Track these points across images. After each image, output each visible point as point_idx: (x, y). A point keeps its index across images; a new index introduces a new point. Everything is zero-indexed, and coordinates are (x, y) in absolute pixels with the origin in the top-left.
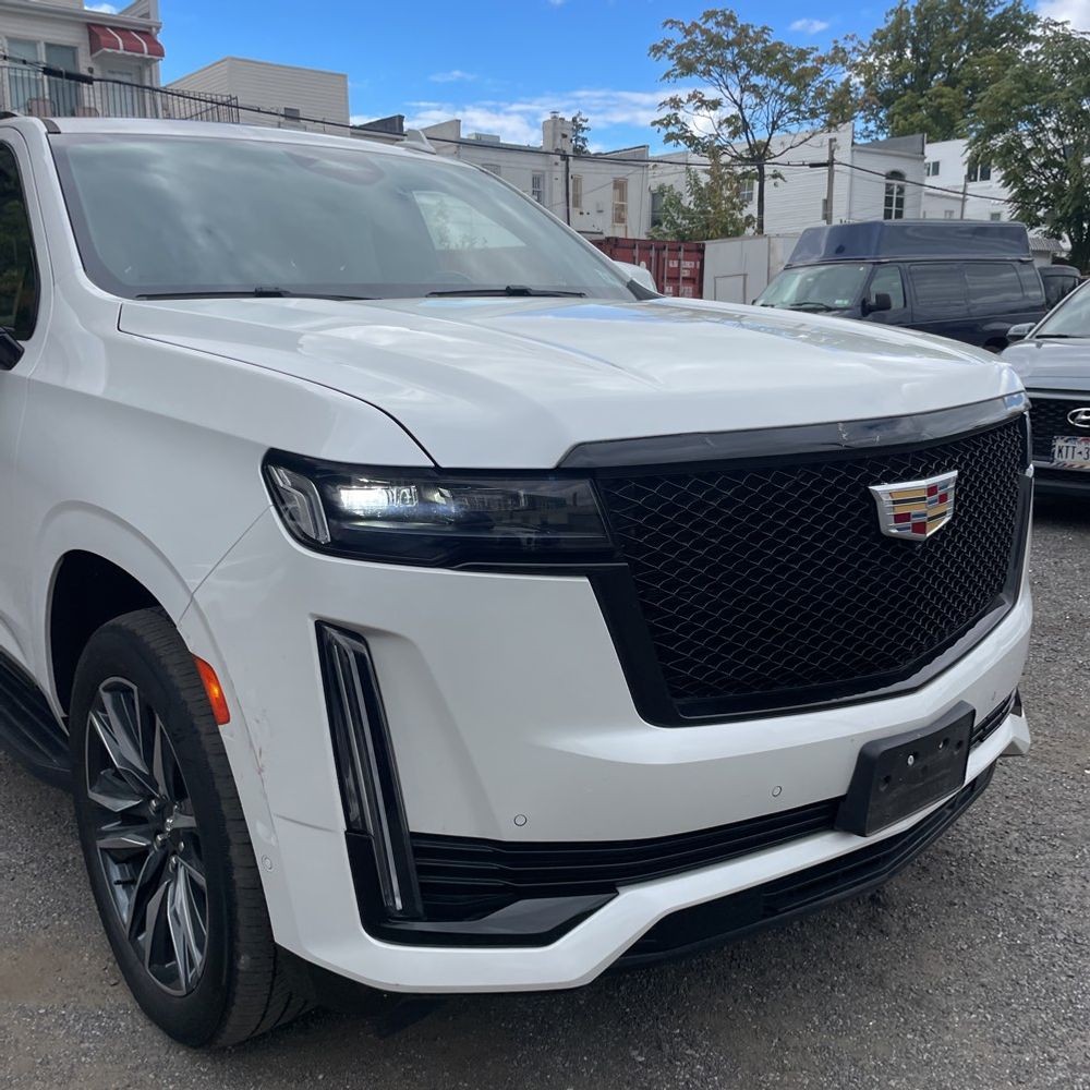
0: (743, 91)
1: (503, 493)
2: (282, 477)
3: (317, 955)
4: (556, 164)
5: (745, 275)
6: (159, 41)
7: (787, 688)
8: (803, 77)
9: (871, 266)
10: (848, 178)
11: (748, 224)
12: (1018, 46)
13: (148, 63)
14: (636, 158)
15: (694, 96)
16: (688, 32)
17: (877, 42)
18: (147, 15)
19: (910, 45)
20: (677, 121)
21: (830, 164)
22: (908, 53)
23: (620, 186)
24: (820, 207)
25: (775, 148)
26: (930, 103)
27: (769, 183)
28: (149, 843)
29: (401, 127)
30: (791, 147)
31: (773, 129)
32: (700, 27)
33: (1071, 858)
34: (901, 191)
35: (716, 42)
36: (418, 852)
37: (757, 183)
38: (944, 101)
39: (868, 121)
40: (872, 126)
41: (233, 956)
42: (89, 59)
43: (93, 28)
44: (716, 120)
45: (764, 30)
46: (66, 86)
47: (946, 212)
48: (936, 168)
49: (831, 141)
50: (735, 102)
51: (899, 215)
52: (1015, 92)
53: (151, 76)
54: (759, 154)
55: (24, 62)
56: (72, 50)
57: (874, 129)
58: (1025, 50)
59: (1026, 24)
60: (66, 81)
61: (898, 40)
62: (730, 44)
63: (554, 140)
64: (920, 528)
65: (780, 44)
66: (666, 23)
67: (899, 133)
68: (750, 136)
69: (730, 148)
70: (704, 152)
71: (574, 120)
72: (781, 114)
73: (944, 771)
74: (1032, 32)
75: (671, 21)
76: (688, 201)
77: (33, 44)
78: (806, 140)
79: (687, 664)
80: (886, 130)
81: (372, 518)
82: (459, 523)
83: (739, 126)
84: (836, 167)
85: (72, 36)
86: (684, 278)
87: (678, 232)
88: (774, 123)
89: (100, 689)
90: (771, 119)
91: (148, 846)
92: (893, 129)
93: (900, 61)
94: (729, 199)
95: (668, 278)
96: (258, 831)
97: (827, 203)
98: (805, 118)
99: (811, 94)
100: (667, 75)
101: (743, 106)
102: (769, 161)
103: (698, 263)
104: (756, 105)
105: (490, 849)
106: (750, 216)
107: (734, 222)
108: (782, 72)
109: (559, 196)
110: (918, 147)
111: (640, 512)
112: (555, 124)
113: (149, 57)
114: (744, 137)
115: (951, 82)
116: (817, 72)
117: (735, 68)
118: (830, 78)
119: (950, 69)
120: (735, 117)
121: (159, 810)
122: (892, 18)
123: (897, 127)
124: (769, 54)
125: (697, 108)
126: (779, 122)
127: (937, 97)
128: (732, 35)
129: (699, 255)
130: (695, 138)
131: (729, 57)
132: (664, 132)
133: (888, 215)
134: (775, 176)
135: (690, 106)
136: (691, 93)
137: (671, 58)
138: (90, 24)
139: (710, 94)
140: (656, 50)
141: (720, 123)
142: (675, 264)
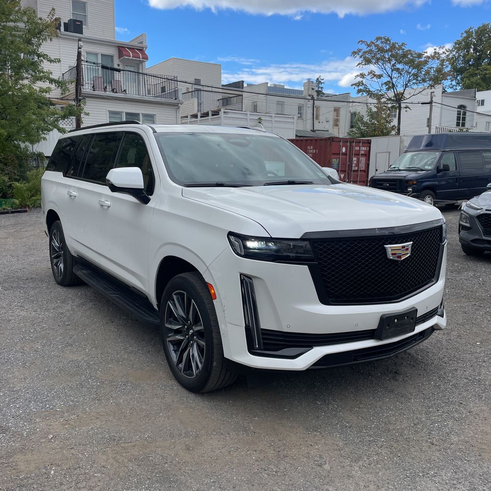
0: (392, 71)
1: (287, 244)
2: (232, 238)
3: (236, 359)
4: (309, 101)
5: (390, 152)
6: (146, 53)
7: (361, 299)
8: (419, 65)
9: (441, 152)
10: (440, 109)
11: (393, 129)
13: (141, 62)
14: (344, 98)
15: (371, 73)
16: (369, 46)
17: (457, 46)
18: (142, 43)
19: (473, 47)
20: (363, 84)
21: (431, 103)
22: (472, 51)
23: (337, 110)
24: (426, 121)
25: (406, 95)
26: (481, 73)
27: (403, 111)
28: (184, 338)
29: (242, 85)
30: (414, 95)
31: (406, 87)
32: (374, 43)
33: (462, 365)
34: (464, 114)
35: (381, 50)
36: (263, 334)
37: (398, 111)
38: (487, 72)
39: (452, 81)
40: (454, 83)
41: (212, 362)
42: (118, 60)
43: (120, 48)
44: (380, 83)
45: (403, 44)
46: (110, 72)
47: (487, 122)
48: (482, 103)
49: (432, 93)
50: (389, 75)
51: (463, 125)
53: (142, 67)
54: (399, 98)
55: (94, 63)
56: (112, 57)
57: (455, 84)
60: (110, 71)
61: (467, 44)
62: (387, 51)
63: (308, 91)
64: (400, 257)
65: (410, 51)
66: (359, 42)
67: (467, 87)
68: (395, 90)
69: (386, 95)
70: (374, 97)
71: (318, 79)
72: (409, 81)
73: (408, 326)
75: (362, 41)
76: (366, 119)
77: (96, 54)
78: (420, 92)
79: (333, 289)
80: (461, 85)
81: (255, 249)
82: (276, 251)
83: (391, 85)
84: (433, 104)
85: (112, 51)
86: (361, 154)
87: (361, 133)
88: (406, 85)
89: (173, 294)
90: (405, 83)
92: (463, 85)
93: (468, 54)
94: (385, 119)
95: (355, 154)
96: (222, 327)
97: (429, 120)
98: (420, 83)
99: (423, 73)
100: (359, 64)
101: (393, 77)
102: (403, 101)
103: (368, 148)
104: (398, 77)
105: (280, 334)
106: (394, 126)
107: (386, 129)
108: (411, 63)
109: (310, 116)
110: (473, 94)
111: (321, 250)
112: (309, 84)
113: (142, 60)
114: (392, 90)
116: (426, 62)
117: (390, 61)
118: (432, 66)
120: (389, 82)
121: (187, 329)
122: (465, 35)
123: (466, 83)
124: (405, 55)
125: (371, 78)
126: (409, 85)
127: (484, 70)
128: (388, 47)
129: (368, 145)
130: (370, 91)
131: (387, 56)
132: (357, 88)
133: (458, 124)
134: (406, 108)
135: (369, 77)
136: (370, 71)
137: (361, 57)
138: (118, 46)
139: (378, 72)
140: (354, 53)
141: (382, 85)
142: (358, 148)
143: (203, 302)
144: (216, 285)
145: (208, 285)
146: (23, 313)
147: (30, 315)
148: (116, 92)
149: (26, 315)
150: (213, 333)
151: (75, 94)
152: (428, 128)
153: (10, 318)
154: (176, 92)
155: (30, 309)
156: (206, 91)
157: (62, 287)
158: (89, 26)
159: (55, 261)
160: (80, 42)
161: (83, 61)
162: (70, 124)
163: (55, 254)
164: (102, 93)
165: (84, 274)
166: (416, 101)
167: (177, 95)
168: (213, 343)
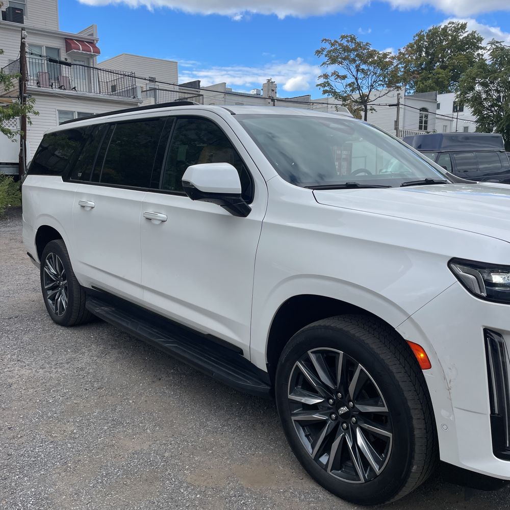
0: (357, 71)
3: (468, 465)
4: (269, 103)
6: (98, 46)
8: (385, 65)
9: (437, 153)
10: (404, 110)
12: (474, 51)
13: (92, 56)
15: (334, 73)
16: (333, 45)
18: (92, 35)
19: (425, 50)
20: (329, 84)
21: (397, 105)
22: (424, 54)
24: (393, 123)
25: (372, 97)
26: (434, 77)
27: (369, 113)
28: (327, 418)
29: (199, 86)
30: (379, 97)
31: (371, 89)
32: (338, 42)
34: (426, 116)
35: (346, 49)
37: (364, 112)
38: (440, 76)
41: (410, 466)
42: (65, 54)
43: (68, 41)
44: (345, 84)
45: (367, 44)
47: (444, 126)
48: (439, 106)
49: (398, 94)
50: (354, 76)
51: (426, 128)
52: (479, 73)
53: (93, 62)
54: (364, 100)
55: (41, 56)
56: (58, 50)
58: (477, 53)
59: (478, 41)
61: (419, 47)
62: (353, 50)
63: (268, 92)
65: (375, 51)
66: (323, 40)
67: (421, 91)
68: (361, 91)
69: (351, 97)
70: (340, 99)
72: (374, 82)
74: (480, 45)
75: (326, 40)
77: (40, 47)
78: (386, 94)
80: (414, 88)
83: (355, 87)
84: (400, 106)
85: (59, 44)
88: (372, 85)
89: (309, 352)
90: (370, 84)
91: (327, 419)
92: (417, 88)
93: (420, 57)
97: (397, 122)
98: (385, 84)
99: (388, 73)
100: (324, 64)
101: (358, 78)
102: (368, 103)
104: (363, 77)
108: (376, 64)
110: (434, 97)
112: (269, 85)
113: (93, 54)
114: (358, 92)
115: (443, 67)
116: (391, 63)
117: (354, 61)
119: (443, 61)
120: (353, 83)
121: (335, 404)
122: (417, 38)
123: (419, 87)
124: (371, 55)
125: (335, 79)
126: (374, 86)
127: (437, 74)
128: (353, 46)
130: (336, 92)
131: (352, 56)
132: (322, 89)
133: (420, 128)
134: (371, 110)
135: (333, 78)
136: (333, 72)
137: (326, 56)
138: (67, 38)
139: (342, 72)
140: (318, 52)
141: (346, 86)
142: (340, 152)
143: (389, 369)
144: (430, 346)
145: (410, 344)
146: (26, 372)
147: (37, 374)
148: (65, 89)
149: (32, 375)
150: (414, 420)
151: (18, 90)
152: (395, 131)
153: (10, 381)
154: (134, 89)
155: (34, 363)
156: (164, 90)
157: (63, 328)
158: (29, 17)
159: (50, 293)
160: (23, 31)
161: (27, 52)
162: (13, 125)
163: (48, 284)
164: (49, 90)
165: (107, 312)
166: (384, 103)
167: (135, 94)
168: (414, 435)
